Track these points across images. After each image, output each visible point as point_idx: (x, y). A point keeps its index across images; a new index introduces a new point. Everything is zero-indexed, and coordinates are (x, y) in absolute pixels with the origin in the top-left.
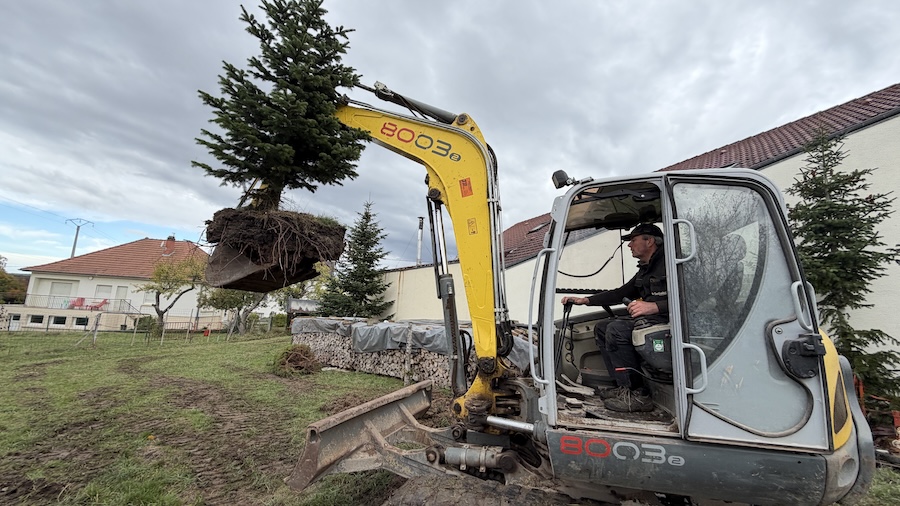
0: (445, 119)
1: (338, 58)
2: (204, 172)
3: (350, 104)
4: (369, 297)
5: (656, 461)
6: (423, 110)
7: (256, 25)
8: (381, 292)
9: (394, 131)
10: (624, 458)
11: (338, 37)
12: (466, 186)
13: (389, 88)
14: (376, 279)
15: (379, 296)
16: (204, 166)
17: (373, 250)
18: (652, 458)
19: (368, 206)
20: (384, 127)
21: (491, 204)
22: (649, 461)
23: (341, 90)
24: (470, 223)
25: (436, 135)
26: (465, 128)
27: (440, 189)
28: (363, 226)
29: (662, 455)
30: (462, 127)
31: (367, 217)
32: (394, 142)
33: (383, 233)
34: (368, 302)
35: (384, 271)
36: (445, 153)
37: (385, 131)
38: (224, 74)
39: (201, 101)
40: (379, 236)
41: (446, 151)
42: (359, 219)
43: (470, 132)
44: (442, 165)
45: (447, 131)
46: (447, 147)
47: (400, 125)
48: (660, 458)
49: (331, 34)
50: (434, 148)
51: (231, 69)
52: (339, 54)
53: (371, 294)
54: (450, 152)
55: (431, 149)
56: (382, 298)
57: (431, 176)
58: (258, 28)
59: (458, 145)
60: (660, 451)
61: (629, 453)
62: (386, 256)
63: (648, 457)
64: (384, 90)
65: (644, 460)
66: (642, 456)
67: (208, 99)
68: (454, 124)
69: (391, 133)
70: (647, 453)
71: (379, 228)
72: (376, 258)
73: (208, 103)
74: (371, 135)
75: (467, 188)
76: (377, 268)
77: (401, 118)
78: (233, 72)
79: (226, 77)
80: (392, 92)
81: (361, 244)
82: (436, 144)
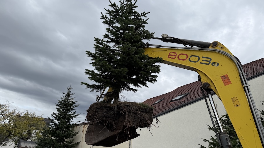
0: (203, 46)
1: (143, 27)
2: (86, 86)
3: (149, 47)
4: (66, 140)
6: (191, 43)
7: (107, 19)
8: (72, 137)
9: (175, 56)
11: (142, 17)
12: (225, 79)
13: (169, 36)
14: (71, 129)
15: (71, 139)
16: (85, 84)
17: (70, 113)
19: (69, 89)
20: (170, 55)
21: (246, 88)
23: (145, 41)
24: (234, 100)
25: (201, 54)
26: (218, 48)
27: (209, 82)
28: (66, 100)
30: (215, 48)
31: (68, 95)
32: (176, 61)
33: (76, 104)
34: (65, 143)
35: (75, 125)
36: (208, 63)
37: (170, 56)
38: (95, 42)
39: (87, 55)
40: (74, 105)
41: (209, 62)
42: (64, 96)
43: (221, 50)
44: (207, 69)
45: (207, 51)
46: (209, 60)
47: (178, 53)
49: (139, 16)
50: (201, 61)
51: (97, 40)
52: (144, 24)
53: (67, 138)
54: (211, 62)
55: (200, 61)
56: (73, 140)
57: (202, 76)
58: (108, 20)
59: (215, 58)
62: (77, 116)
64: (167, 37)
67: (89, 54)
68: (210, 48)
69: (174, 57)
71: (74, 101)
72: (72, 117)
73: (90, 56)
74: (163, 59)
75: (226, 80)
76: (72, 123)
77: (178, 49)
78: (99, 41)
79: (95, 44)
80: (171, 37)
81: (63, 110)
82: (201, 59)
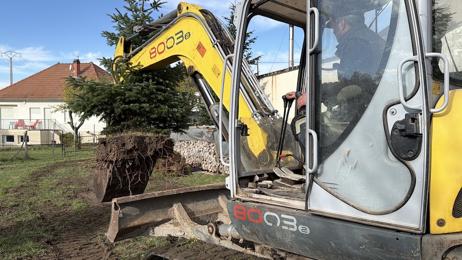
5: (291, 229)
9: (155, 52)
10: (271, 224)
18: (289, 226)
22: (286, 228)
24: (214, 70)
26: (184, 11)
27: (192, 63)
29: (294, 224)
30: (182, 14)
37: (151, 56)
41: (182, 37)
46: (181, 34)
47: (156, 45)
48: (293, 227)
54: (184, 35)
55: (176, 42)
60: (292, 221)
61: (274, 220)
63: (286, 225)
65: (284, 227)
66: (282, 224)
68: (178, 15)
70: (285, 222)
82: (175, 38)
